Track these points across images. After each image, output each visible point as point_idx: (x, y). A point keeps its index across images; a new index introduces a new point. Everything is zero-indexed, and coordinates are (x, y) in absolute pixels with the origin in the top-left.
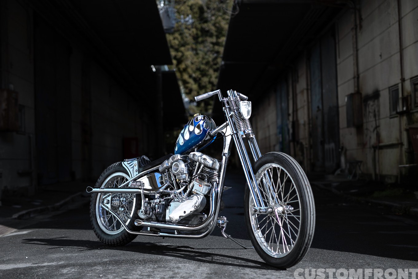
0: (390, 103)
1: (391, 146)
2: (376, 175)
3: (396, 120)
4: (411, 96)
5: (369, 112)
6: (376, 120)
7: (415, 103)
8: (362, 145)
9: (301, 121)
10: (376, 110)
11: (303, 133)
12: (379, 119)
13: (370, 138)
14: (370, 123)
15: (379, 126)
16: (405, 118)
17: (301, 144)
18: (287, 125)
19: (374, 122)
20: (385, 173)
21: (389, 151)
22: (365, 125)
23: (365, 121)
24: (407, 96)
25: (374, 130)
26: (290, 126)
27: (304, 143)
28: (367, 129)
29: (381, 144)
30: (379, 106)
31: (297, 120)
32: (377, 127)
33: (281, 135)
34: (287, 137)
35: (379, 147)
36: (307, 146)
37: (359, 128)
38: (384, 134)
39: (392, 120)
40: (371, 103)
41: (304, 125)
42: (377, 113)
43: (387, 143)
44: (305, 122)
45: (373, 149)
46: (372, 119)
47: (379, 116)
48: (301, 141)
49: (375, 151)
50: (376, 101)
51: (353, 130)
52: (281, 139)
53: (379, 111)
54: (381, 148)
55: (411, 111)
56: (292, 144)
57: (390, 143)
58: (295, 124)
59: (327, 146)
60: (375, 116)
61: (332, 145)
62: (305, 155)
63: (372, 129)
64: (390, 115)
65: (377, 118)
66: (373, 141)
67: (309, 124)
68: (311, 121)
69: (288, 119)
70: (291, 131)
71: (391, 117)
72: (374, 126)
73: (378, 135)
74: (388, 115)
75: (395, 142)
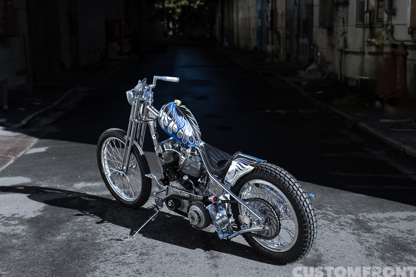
0: (357, 13)
1: (355, 53)
2: (341, 76)
3: (361, 30)
4: (374, 11)
5: (339, 17)
6: (344, 26)
7: (378, 18)
8: (332, 46)
9: (280, 11)
10: (345, 17)
11: (281, 23)
12: (347, 26)
13: (339, 41)
14: (339, 28)
15: (346, 32)
16: (368, 30)
17: (278, 34)
18: (266, 11)
19: (342, 27)
20: (349, 75)
21: (353, 56)
22: (335, 28)
23: (335, 24)
24: (371, 10)
25: (342, 35)
26: (269, 14)
27: (281, 33)
28: (336, 32)
29: (347, 50)
30: (347, 13)
31: (276, 9)
32: (345, 33)
33: (260, 20)
34: (266, 23)
35: (344, 52)
36: (283, 36)
37: (330, 31)
38: (350, 40)
39: (358, 29)
40: (341, 9)
41: (282, 15)
42: (345, 20)
43: (352, 50)
44: (282, 12)
45: (340, 53)
46: (341, 24)
47: (347, 22)
48: (279, 30)
49: (342, 54)
50: (346, 8)
51: (325, 31)
52: (260, 24)
53: (347, 18)
54: (347, 53)
55: (374, 26)
56: (270, 31)
57: (355, 50)
58: (274, 12)
59: (301, 41)
60: (344, 23)
61: (306, 41)
62: (282, 45)
63: (340, 34)
64: (357, 25)
65: (345, 24)
66: (341, 44)
67: (286, 16)
68: (288, 13)
69: (268, 6)
70: (269, 19)
71: (357, 26)
72: (342, 31)
73: (345, 41)
74: (355, 24)
75: (358, 50)
